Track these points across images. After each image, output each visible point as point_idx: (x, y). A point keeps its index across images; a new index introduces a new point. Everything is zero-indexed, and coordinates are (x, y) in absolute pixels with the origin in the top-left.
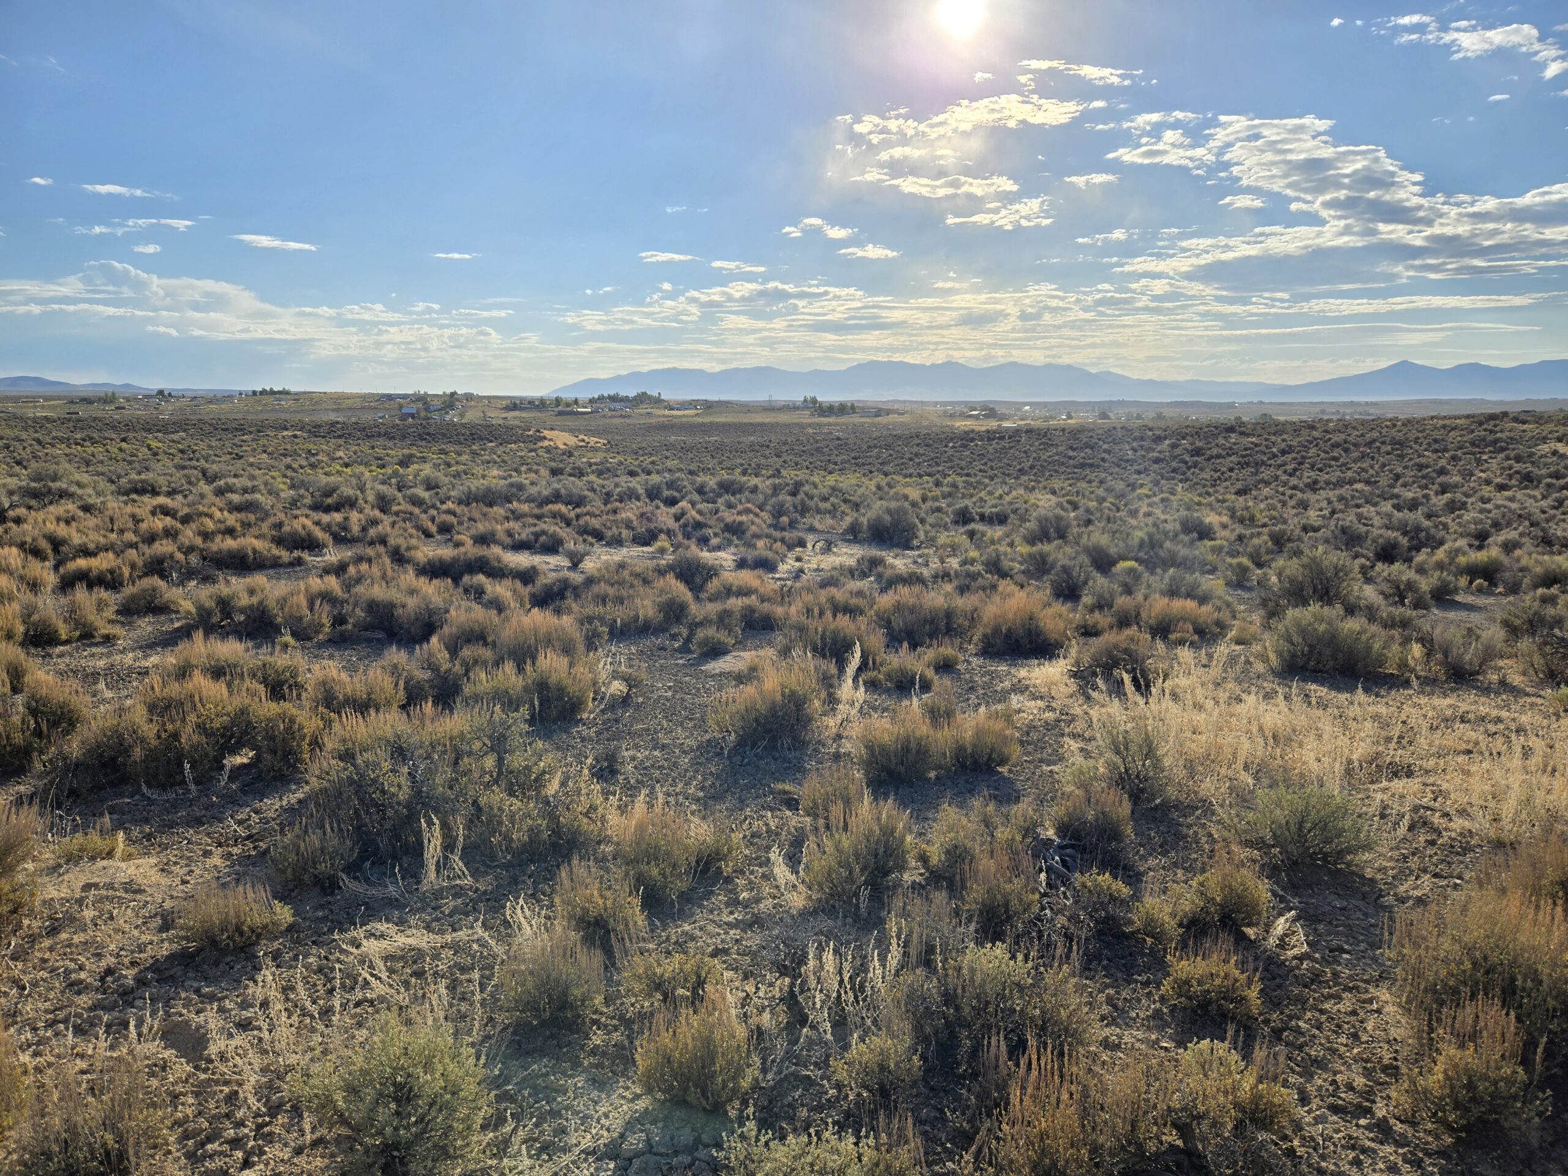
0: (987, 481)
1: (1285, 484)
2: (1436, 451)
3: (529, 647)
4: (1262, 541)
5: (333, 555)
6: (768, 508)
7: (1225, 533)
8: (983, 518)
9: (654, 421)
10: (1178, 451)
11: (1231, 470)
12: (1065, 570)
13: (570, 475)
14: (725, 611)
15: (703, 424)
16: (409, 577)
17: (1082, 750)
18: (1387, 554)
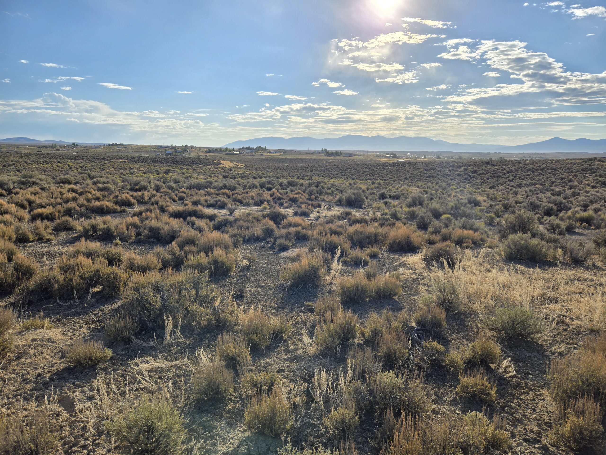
0: (392, 182)
1: (509, 185)
2: (568, 173)
3: (211, 246)
4: (499, 207)
5: (137, 209)
6: (307, 192)
7: (485, 204)
8: (390, 197)
9: (263, 157)
10: (467, 171)
11: (488, 179)
12: (422, 217)
13: (231, 178)
14: (288, 233)
15: (283, 159)
16: (166, 218)
17: (427, 290)
18: (549, 213)
